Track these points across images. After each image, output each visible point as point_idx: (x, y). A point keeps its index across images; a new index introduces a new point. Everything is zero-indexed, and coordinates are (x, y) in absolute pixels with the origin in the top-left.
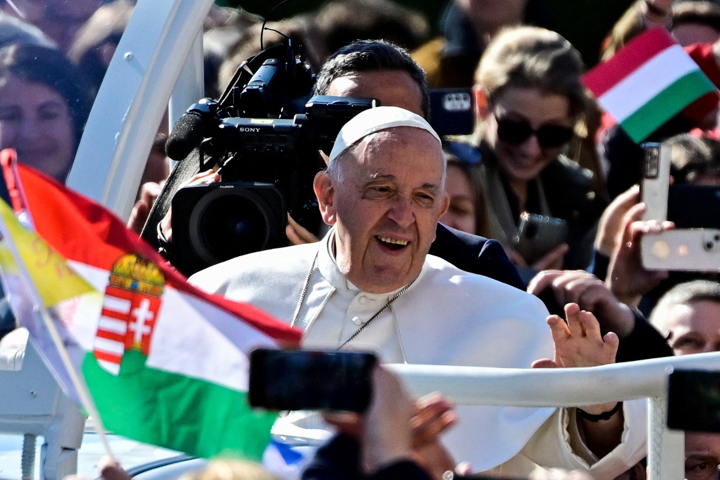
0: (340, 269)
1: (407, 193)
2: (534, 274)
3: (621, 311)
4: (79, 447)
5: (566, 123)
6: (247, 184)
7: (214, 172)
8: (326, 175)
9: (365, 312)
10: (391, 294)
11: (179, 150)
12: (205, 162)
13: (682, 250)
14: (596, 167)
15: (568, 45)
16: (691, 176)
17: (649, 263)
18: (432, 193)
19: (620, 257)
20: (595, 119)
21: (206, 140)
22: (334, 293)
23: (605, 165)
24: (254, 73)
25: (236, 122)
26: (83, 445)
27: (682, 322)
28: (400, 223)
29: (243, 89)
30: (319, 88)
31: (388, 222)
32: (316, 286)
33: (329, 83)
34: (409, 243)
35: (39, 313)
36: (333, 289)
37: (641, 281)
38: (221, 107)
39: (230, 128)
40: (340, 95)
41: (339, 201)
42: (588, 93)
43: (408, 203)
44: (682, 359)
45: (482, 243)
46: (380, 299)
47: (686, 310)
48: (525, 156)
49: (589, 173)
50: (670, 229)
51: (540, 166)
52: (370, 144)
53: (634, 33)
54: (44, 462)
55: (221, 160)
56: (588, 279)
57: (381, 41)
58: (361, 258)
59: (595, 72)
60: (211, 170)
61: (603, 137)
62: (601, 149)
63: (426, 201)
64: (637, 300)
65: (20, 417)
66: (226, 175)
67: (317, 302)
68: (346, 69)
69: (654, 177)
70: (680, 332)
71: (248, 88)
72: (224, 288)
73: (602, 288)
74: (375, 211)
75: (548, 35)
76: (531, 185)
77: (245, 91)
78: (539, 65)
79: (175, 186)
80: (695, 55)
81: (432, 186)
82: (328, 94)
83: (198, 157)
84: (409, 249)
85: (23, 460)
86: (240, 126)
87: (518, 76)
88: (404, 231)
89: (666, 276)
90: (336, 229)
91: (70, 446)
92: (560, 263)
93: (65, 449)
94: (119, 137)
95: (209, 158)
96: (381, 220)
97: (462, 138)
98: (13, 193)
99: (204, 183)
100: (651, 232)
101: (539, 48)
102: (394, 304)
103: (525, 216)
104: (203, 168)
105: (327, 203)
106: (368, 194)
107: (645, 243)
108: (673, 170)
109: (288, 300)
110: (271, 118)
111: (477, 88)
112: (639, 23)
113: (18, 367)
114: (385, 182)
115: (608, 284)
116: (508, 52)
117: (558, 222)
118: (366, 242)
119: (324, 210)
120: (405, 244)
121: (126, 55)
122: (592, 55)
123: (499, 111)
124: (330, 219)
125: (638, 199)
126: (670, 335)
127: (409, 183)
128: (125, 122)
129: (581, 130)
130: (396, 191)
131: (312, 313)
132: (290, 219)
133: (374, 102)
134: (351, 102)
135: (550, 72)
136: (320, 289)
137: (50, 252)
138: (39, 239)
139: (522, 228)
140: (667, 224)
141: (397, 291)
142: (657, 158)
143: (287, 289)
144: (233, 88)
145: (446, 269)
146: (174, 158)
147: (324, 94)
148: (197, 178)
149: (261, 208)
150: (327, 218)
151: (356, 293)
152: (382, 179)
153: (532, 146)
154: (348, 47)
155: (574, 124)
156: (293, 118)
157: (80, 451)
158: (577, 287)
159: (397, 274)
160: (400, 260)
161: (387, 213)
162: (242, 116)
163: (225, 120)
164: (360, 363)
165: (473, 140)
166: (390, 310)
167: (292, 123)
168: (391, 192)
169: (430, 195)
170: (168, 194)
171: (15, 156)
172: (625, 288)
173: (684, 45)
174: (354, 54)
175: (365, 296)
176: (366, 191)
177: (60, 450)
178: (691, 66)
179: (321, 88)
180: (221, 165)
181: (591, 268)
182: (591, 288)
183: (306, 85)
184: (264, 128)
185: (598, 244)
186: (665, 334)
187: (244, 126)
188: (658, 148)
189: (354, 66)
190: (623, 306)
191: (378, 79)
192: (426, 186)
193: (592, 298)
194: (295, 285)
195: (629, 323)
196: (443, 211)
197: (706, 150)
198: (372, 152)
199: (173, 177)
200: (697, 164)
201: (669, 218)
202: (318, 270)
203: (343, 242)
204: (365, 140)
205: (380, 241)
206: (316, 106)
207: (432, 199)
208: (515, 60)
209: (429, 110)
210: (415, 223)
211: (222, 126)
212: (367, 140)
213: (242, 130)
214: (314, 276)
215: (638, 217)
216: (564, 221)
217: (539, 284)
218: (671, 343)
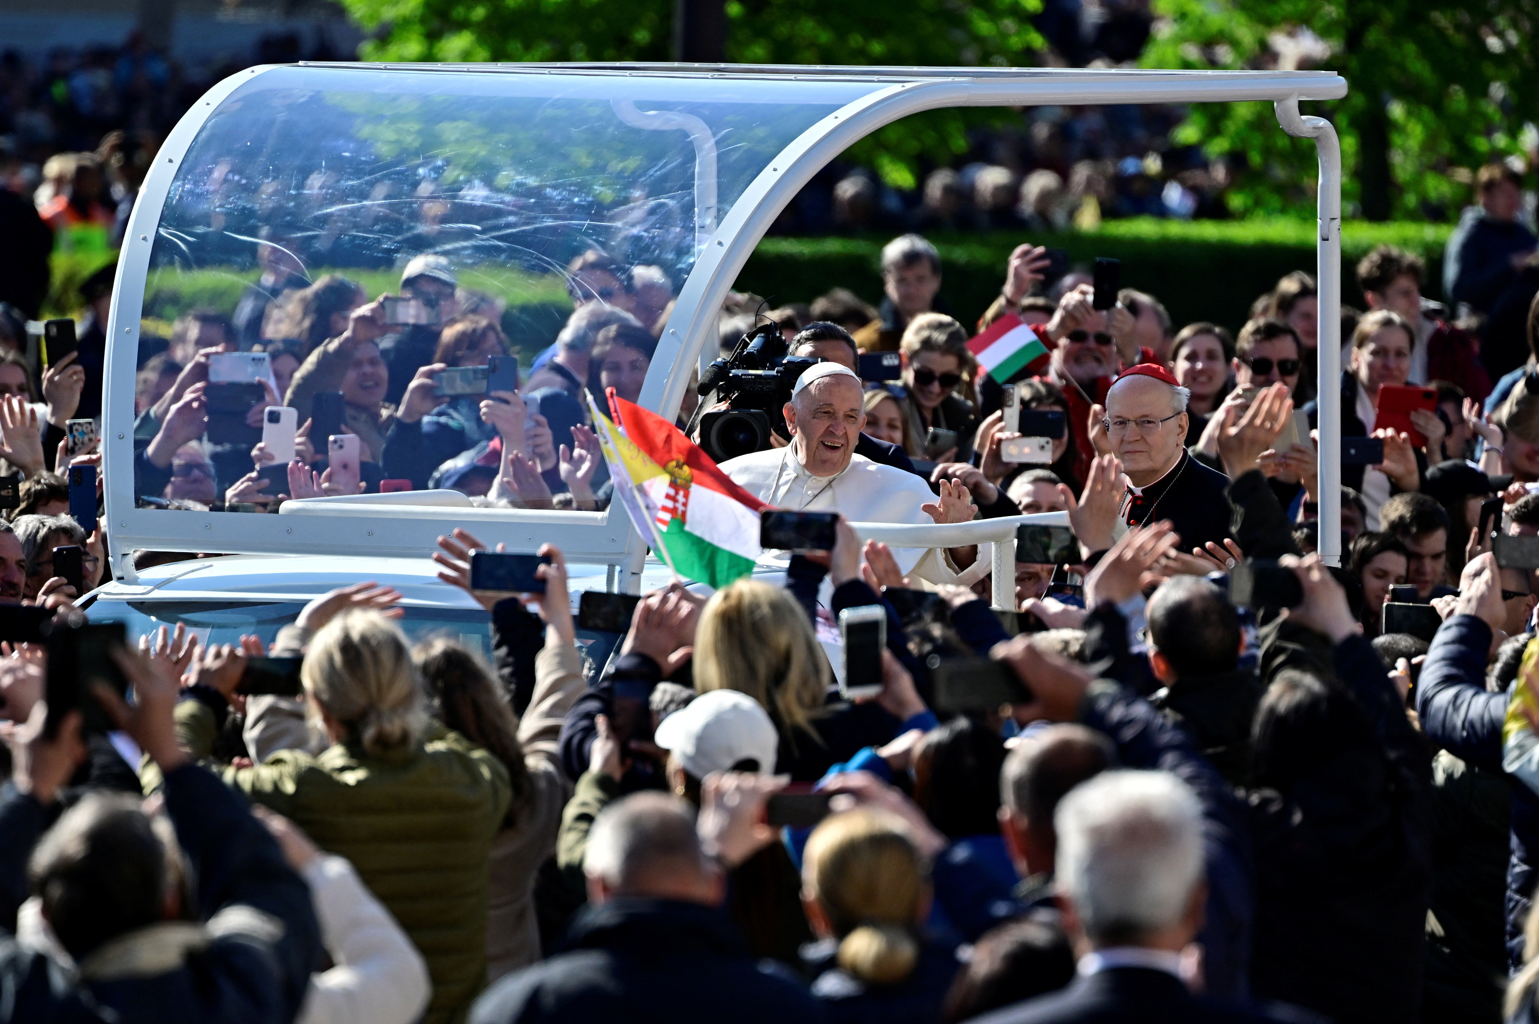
0: (800, 462)
1: (841, 414)
2: (936, 465)
3: (990, 488)
4: (642, 572)
5: (957, 373)
6: (746, 411)
7: (726, 403)
8: (791, 405)
9: (815, 488)
10: (831, 477)
11: (704, 390)
12: (720, 397)
13: (1027, 450)
14: (974, 400)
15: (958, 324)
16: (1034, 405)
17: (1005, 458)
18: (856, 415)
19: (988, 455)
20: (974, 369)
21: (721, 383)
22: (797, 477)
23: (980, 398)
24: (751, 342)
25: (740, 372)
26: (644, 571)
27: (1028, 494)
28: (837, 433)
29: (744, 352)
30: (790, 351)
31: (829, 433)
32: (785, 473)
33: (797, 348)
34: (842, 445)
35: (631, 489)
36: (796, 475)
37: (1001, 469)
38: (730, 363)
39: (736, 376)
40: (804, 356)
41: (799, 420)
42: (970, 353)
43: (841, 421)
44: (1027, 517)
45: (891, 447)
46: (825, 480)
47: (1030, 487)
48: (931, 393)
49: (970, 403)
50: (1019, 437)
51: (940, 399)
52: (817, 384)
53: (997, 317)
54: (620, 582)
55: (730, 396)
56: (970, 469)
57: (829, 323)
58: (813, 455)
59: (974, 341)
60: (724, 402)
61: (978, 381)
62: (977, 388)
63: (853, 419)
64: (1000, 481)
65: (605, 554)
66: (734, 405)
67: (786, 483)
68: (807, 339)
69: (1010, 406)
70: (1026, 501)
71: (748, 351)
72: (730, 474)
73: (978, 474)
74: (821, 426)
75: (946, 318)
76: (935, 410)
77: (745, 353)
78: (940, 337)
79: (702, 412)
80: (1036, 331)
81: (856, 410)
82: (796, 355)
83: (716, 394)
84: (842, 449)
85: (607, 581)
86: (742, 375)
87: (927, 344)
88: (839, 438)
89: (1016, 466)
90: (797, 438)
91: (636, 572)
92: (952, 459)
93: (633, 573)
94: (667, 382)
95: (723, 395)
96: (824, 432)
97: (891, 382)
98: (614, 415)
99: (719, 410)
100: (1007, 439)
101: (940, 326)
102: (833, 483)
103: (931, 429)
104: (719, 401)
105: (791, 421)
106: (816, 416)
107: (1004, 446)
108: (1023, 402)
109: (768, 482)
110: (761, 370)
111: (902, 351)
112: (1001, 311)
113: (605, 524)
114: (827, 408)
115: (981, 470)
116: (921, 329)
117: (951, 433)
118: (815, 445)
119: (790, 426)
120: (840, 446)
121: (671, 331)
122: (972, 331)
123: (916, 365)
124: (793, 431)
125: (1000, 419)
126: (1020, 503)
127: (842, 409)
128: (671, 372)
129: (965, 376)
130: (834, 413)
131: (783, 490)
132: (773, 432)
133: (819, 359)
134: (810, 360)
135: (947, 341)
136: (788, 475)
137: (639, 451)
138: (631, 443)
139: (929, 437)
140: (1017, 434)
141: (835, 475)
142: (1012, 394)
143: (767, 476)
144: (738, 351)
145: (865, 462)
146: (702, 395)
147: (794, 355)
148: (715, 407)
149: (754, 425)
150: (791, 430)
151: (810, 477)
152: (825, 406)
153: (936, 387)
154: (809, 326)
155: (961, 372)
156: (774, 370)
157: (642, 575)
158: (963, 473)
159: (834, 464)
160: (836, 455)
161: (828, 427)
162: (744, 368)
163: (733, 371)
164: (829, 519)
165: (899, 383)
166: (831, 487)
167: (774, 373)
168: (830, 414)
169: (854, 416)
170: (698, 416)
171: (615, 392)
172: (991, 473)
173: (1029, 324)
174: (813, 330)
175: (815, 479)
176: (816, 414)
177: (630, 574)
178: (1033, 337)
179: (792, 351)
180: (730, 399)
181: (972, 461)
182: (971, 474)
183: (783, 348)
184: (756, 376)
185: (976, 446)
186: (1017, 502)
187: (745, 375)
188: (1013, 388)
189: (814, 338)
190: (991, 485)
191: (828, 346)
192: (852, 410)
193: (972, 480)
194: (772, 473)
195: (994, 496)
196: (863, 426)
197: (1043, 389)
198: (819, 389)
199: (701, 406)
200: (1037, 397)
201: (1019, 431)
202: (786, 463)
203: (801, 446)
204: (814, 382)
205: (824, 444)
206: (789, 362)
207: (856, 418)
208: (925, 334)
209: (858, 365)
210: (846, 433)
211: (731, 375)
212: (816, 382)
213: (743, 377)
214: (784, 467)
215: (1001, 430)
216: (955, 432)
217: (940, 472)
218: (1021, 507)
